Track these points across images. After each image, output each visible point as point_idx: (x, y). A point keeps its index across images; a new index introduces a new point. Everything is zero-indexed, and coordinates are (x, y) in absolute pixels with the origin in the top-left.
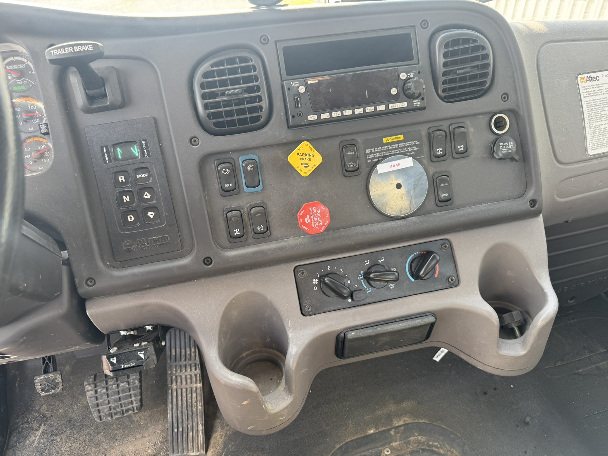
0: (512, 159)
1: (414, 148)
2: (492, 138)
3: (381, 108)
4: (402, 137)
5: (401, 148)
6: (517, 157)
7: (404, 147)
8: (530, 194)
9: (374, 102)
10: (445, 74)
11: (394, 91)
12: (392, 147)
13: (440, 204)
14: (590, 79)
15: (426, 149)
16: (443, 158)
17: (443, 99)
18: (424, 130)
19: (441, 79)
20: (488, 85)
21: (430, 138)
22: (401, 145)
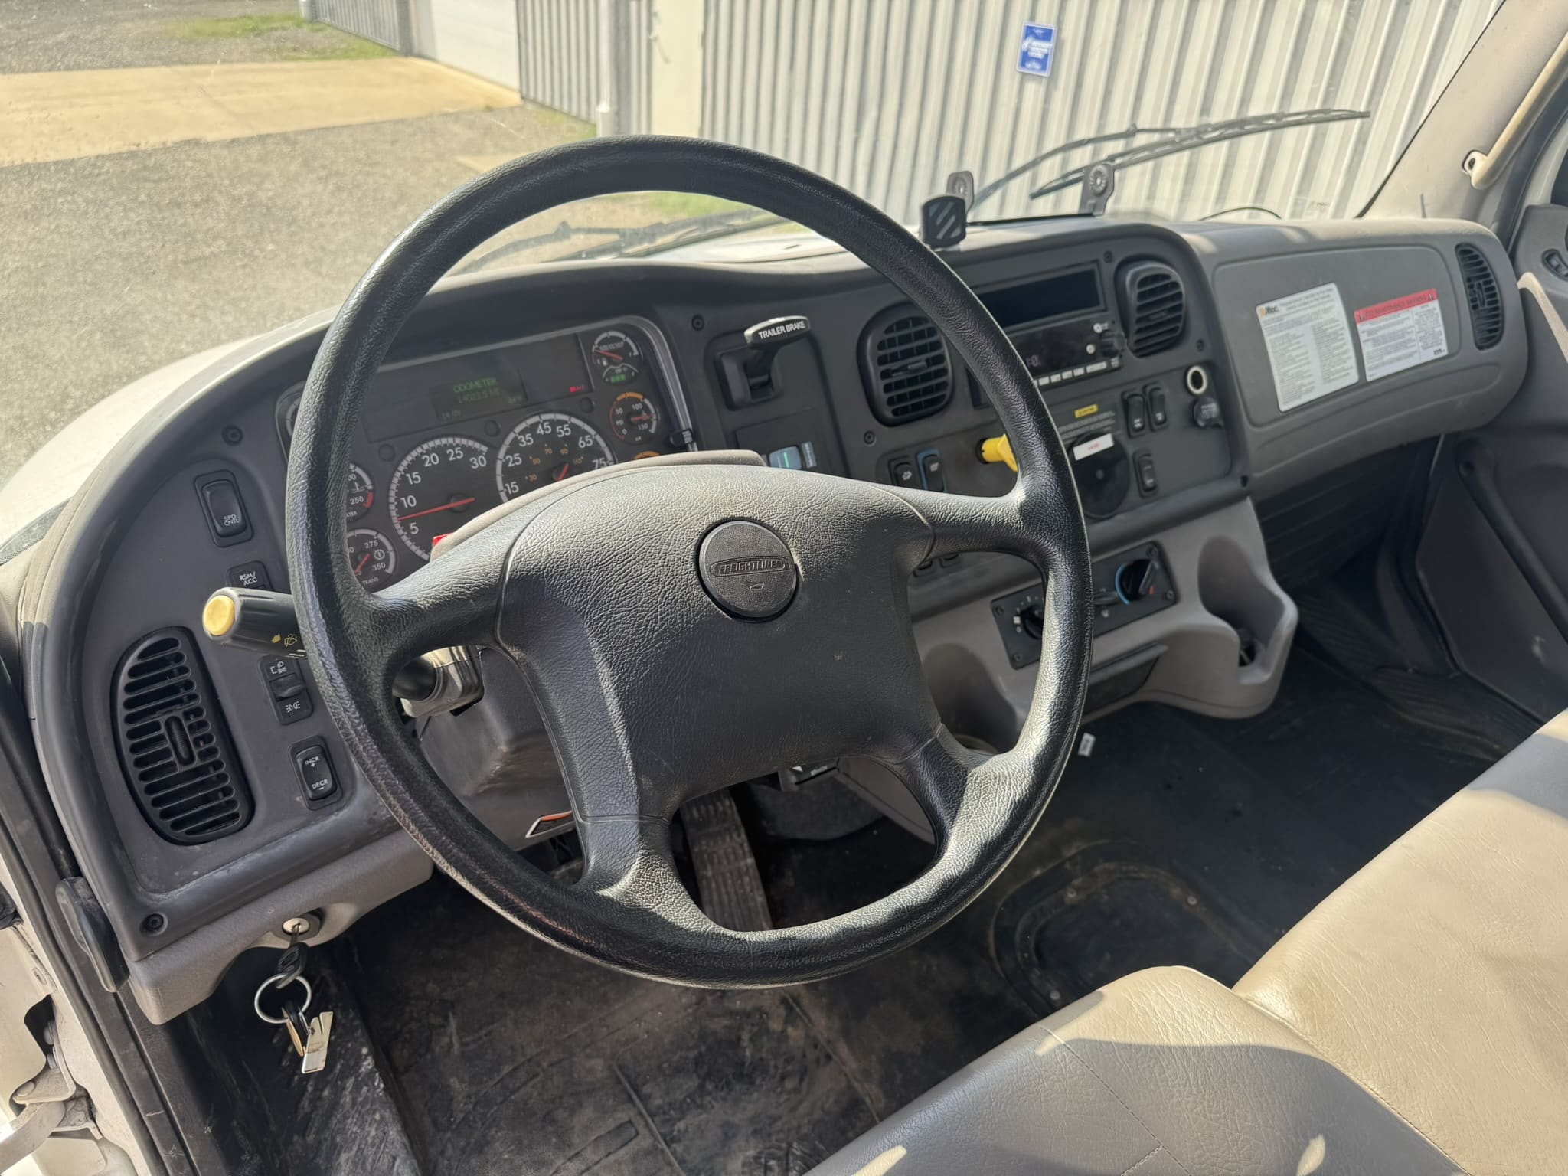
0: (1217, 426)
1: (1109, 422)
2: (1190, 399)
3: (1079, 372)
4: (1094, 408)
5: (1096, 423)
6: (1221, 423)
7: (1099, 421)
8: (1238, 470)
9: (1072, 365)
10: (1139, 321)
11: (1090, 349)
12: (1086, 422)
13: (1145, 494)
14: (1270, 310)
15: (1122, 421)
16: (1142, 432)
17: (1135, 352)
18: (1116, 396)
19: (1135, 327)
20: (1179, 331)
21: (1126, 406)
22: (1095, 419)
